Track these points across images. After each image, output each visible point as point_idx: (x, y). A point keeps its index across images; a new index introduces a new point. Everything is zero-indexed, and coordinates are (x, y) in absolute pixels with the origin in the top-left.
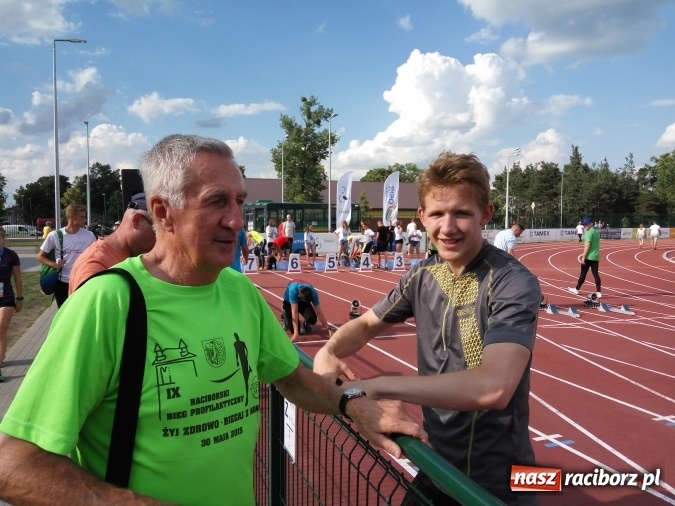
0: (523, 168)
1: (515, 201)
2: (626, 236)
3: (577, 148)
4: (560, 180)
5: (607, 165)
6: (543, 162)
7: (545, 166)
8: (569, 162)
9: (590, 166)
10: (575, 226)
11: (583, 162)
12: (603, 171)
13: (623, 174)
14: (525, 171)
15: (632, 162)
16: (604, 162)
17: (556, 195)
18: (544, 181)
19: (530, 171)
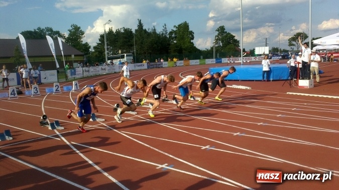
0: (114, 31)
1: (112, 49)
2: (165, 66)
3: (140, 20)
4: (133, 37)
5: (155, 30)
6: (124, 28)
7: (126, 30)
8: (137, 28)
9: (147, 30)
10: (142, 62)
11: (144, 28)
12: (153, 33)
13: (163, 34)
14: (116, 32)
15: (166, 28)
16: (153, 28)
17: (132, 45)
18: (126, 38)
19: (118, 32)
